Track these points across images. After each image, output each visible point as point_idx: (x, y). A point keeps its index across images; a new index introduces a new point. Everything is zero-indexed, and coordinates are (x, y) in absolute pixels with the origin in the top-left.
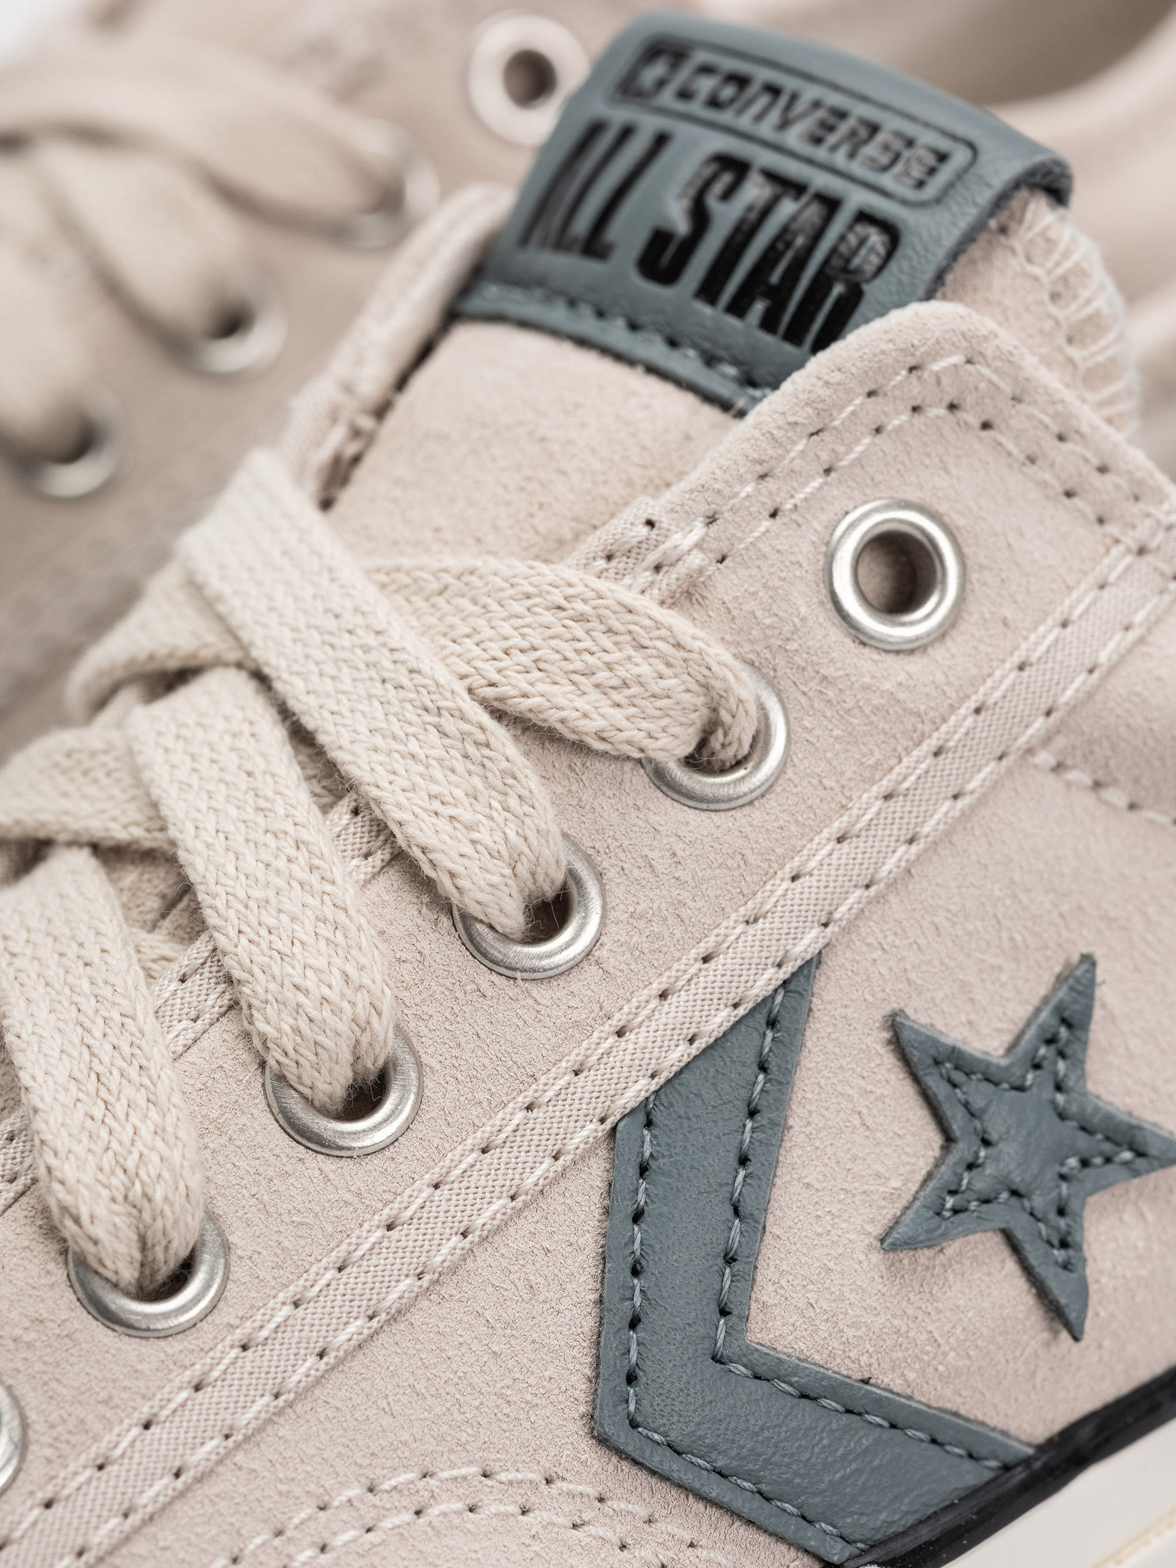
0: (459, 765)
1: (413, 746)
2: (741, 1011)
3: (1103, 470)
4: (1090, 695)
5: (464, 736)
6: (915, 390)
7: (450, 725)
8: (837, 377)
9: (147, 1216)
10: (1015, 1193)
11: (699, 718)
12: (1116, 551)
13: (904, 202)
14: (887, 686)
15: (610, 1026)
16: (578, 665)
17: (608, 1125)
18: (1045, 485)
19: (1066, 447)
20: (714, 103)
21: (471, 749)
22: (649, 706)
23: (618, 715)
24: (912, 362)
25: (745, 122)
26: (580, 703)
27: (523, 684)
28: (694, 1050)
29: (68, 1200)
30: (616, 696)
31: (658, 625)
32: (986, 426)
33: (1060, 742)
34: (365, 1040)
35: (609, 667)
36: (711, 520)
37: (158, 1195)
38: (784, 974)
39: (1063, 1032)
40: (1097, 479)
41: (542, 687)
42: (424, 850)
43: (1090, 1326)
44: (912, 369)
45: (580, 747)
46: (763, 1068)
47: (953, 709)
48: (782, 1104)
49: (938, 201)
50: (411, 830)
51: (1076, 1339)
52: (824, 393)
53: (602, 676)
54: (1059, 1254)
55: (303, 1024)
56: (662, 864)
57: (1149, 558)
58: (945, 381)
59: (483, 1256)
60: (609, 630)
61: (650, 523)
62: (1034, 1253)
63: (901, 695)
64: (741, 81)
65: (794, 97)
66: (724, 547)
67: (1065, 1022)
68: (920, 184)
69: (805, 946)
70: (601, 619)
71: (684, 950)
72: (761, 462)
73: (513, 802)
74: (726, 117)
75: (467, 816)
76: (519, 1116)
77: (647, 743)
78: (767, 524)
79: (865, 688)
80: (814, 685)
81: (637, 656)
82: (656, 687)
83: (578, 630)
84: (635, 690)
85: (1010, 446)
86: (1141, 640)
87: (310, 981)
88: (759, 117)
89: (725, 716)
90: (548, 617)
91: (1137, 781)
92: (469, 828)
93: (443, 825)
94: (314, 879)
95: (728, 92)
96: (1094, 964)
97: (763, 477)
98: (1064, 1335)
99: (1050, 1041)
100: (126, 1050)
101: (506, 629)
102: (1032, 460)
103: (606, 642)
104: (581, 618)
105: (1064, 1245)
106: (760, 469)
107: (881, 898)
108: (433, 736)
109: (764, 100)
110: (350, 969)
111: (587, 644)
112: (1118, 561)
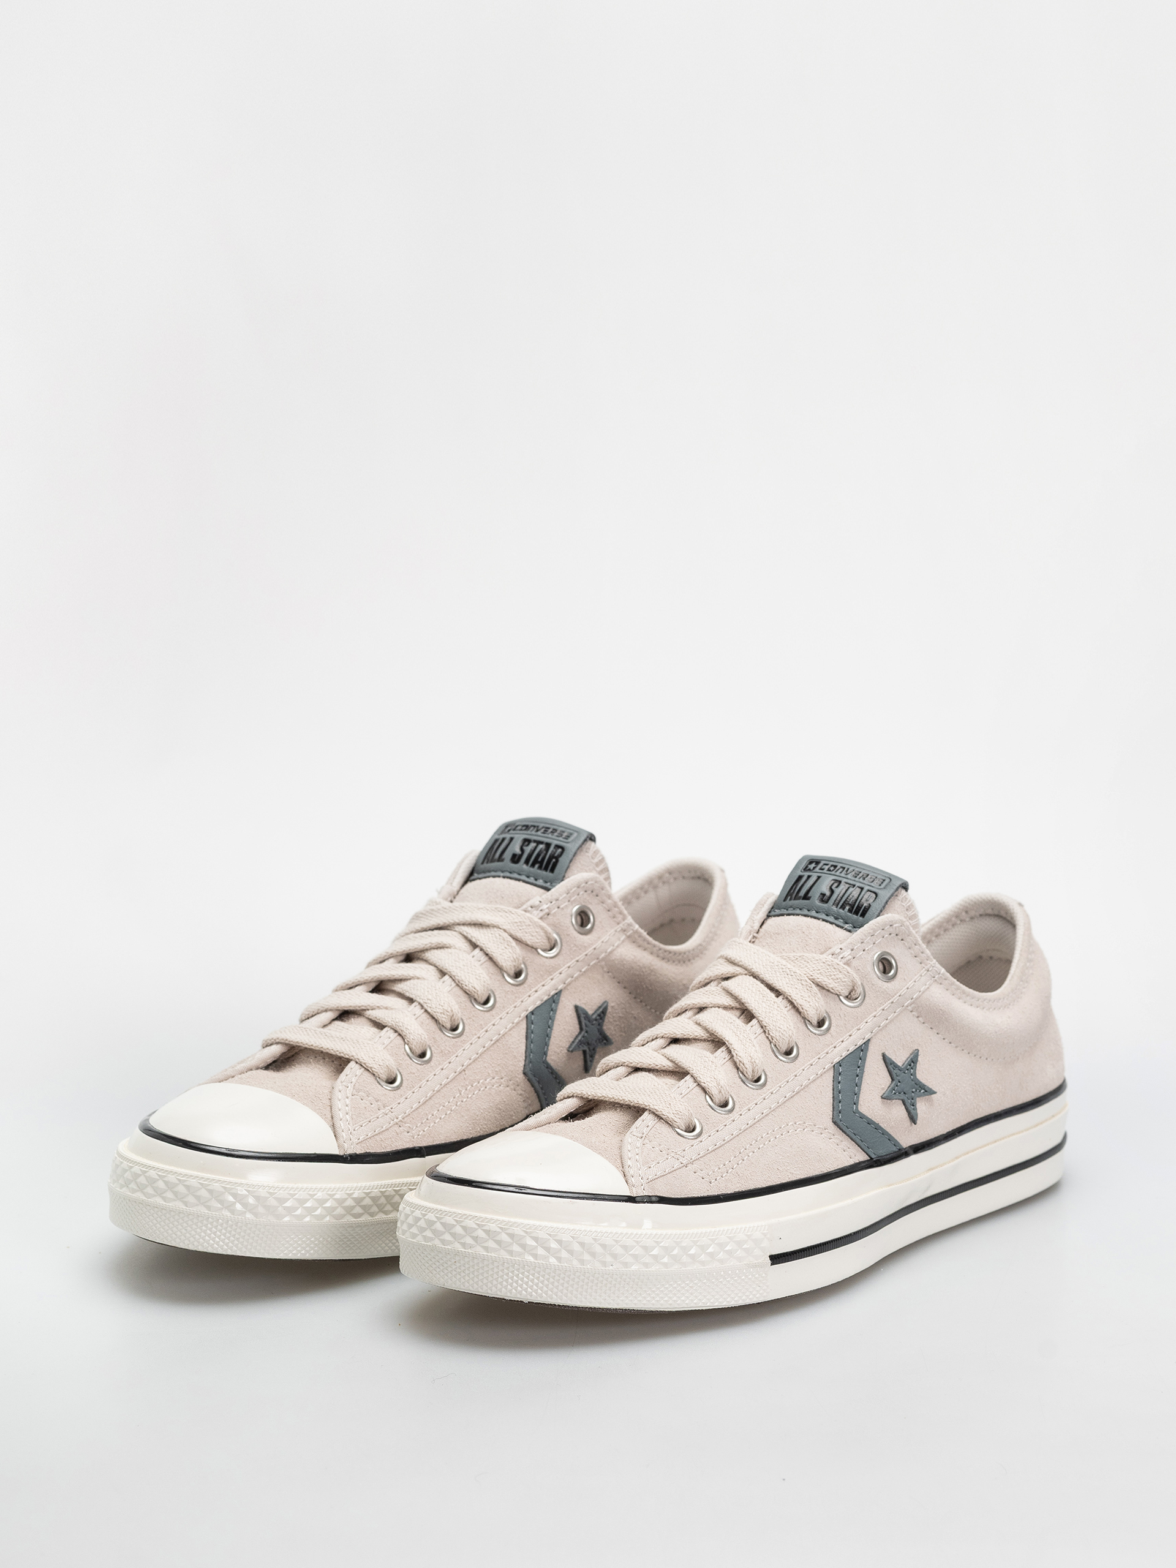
0: (806, 991)
1: (796, 986)
2: (857, 1047)
3: (922, 953)
4: (920, 997)
5: (807, 985)
6: (891, 930)
7: (804, 983)
8: (877, 925)
9: (755, 1065)
10: (904, 1093)
11: (851, 988)
12: (924, 969)
13: (878, 889)
14: (884, 987)
15: (833, 1046)
16: (828, 974)
17: (833, 1065)
18: (911, 954)
19: (916, 947)
20: (829, 870)
21: (808, 988)
22: (842, 984)
23: (836, 985)
24: (891, 924)
25: (838, 873)
26: (829, 981)
27: (818, 976)
28: (848, 1053)
29: (741, 1060)
30: (836, 981)
31: (844, 968)
32: (902, 940)
33: (913, 1005)
34: (791, 1040)
35: (834, 975)
36: (852, 950)
37: (757, 1061)
38: (864, 1041)
39: (912, 1064)
40: (921, 954)
41: (822, 977)
42: (801, 1005)
43: (918, 1122)
44: (891, 926)
45: (828, 991)
46: (860, 1059)
47: (895, 994)
48: (864, 1066)
49: (884, 888)
50: (798, 1001)
51: (915, 1124)
52: (875, 927)
53: (833, 977)
54: (913, 1107)
55: (781, 1034)
56: (842, 1016)
57: (929, 972)
58: (897, 929)
59: (812, 1085)
60: (835, 968)
61: (841, 949)
62: (908, 1105)
63: (887, 990)
64: (835, 867)
65: (848, 869)
66: (855, 956)
67: (913, 1062)
68: (880, 885)
69: (867, 1037)
70: (832, 966)
71: (846, 1034)
72: (862, 939)
73: (817, 999)
74: (833, 873)
75: (808, 1000)
76: (817, 1060)
77: (841, 991)
78: (863, 952)
79: (880, 987)
80: (871, 985)
81: (840, 974)
82: (843, 980)
83: (828, 967)
84: (839, 980)
85: (906, 944)
86: (928, 988)
87: (782, 1027)
88: (841, 873)
89: (855, 988)
90: (822, 964)
91: (926, 1017)
92: (809, 1002)
93: (804, 1001)
94: (779, 1009)
95: (832, 868)
96: (918, 1051)
97: (862, 943)
98: (913, 1124)
99: (910, 1065)
100: (746, 1036)
101: (813, 966)
102: (910, 948)
103: (834, 970)
104: (829, 965)
105: (913, 1106)
106: (862, 941)
107: (881, 1030)
108: (800, 985)
109: (841, 870)
110: (788, 1026)
111: (830, 970)
112: (923, 972)
